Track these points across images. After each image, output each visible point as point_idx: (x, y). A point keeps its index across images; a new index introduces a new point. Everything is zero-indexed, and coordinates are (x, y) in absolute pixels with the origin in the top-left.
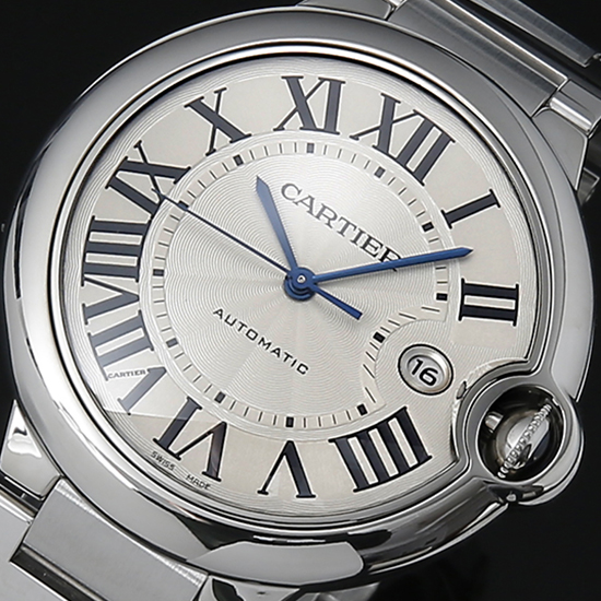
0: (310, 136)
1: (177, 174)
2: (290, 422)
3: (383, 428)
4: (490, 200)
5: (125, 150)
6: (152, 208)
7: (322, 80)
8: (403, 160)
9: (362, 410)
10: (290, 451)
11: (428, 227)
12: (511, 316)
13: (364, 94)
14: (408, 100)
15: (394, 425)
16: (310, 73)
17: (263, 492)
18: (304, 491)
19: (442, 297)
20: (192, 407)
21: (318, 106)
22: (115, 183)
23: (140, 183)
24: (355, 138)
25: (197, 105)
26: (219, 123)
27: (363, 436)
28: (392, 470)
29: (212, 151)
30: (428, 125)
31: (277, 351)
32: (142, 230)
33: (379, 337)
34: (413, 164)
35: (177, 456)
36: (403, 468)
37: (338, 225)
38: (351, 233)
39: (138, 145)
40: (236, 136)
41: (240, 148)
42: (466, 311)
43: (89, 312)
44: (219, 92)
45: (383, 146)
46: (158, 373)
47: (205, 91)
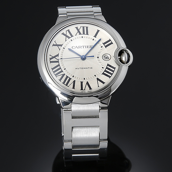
0: (70, 39)
1: (58, 55)
2: (95, 76)
3: (107, 68)
4: (98, 31)
5: (49, 57)
6: (58, 62)
7: (66, 31)
8: (84, 34)
9: (103, 68)
10: (98, 79)
11: (93, 40)
12: (112, 43)
13: (73, 29)
14: (79, 26)
15: (108, 67)
16: (64, 31)
17: (99, 87)
18: (103, 83)
19: (102, 47)
20: (82, 83)
21: (68, 34)
22: (51, 62)
23: (54, 60)
24: (76, 35)
25: (54, 45)
26: (58, 45)
27: (105, 71)
28: (112, 72)
29: (60, 49)
30: (83, 27)
31: (87, 68)
32: (59, 65)
33: (98, 57)
34: (85, 33)
35: (85, 90)
36: (113, 71)
37: (82, 47)
38: (85, 47)
39: (50, 55)
40: (61, 45)
41: (63, 46)
42: (106, 47)
43: (60, 80)
44: (55, 42)
45: (80, 34)
46: (74, 82)
47: (53, 43)
